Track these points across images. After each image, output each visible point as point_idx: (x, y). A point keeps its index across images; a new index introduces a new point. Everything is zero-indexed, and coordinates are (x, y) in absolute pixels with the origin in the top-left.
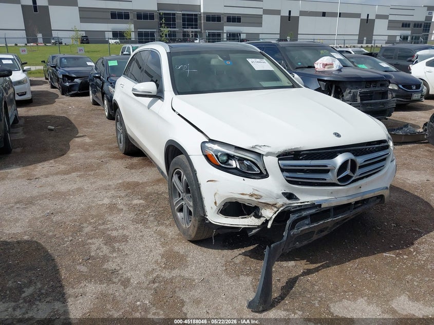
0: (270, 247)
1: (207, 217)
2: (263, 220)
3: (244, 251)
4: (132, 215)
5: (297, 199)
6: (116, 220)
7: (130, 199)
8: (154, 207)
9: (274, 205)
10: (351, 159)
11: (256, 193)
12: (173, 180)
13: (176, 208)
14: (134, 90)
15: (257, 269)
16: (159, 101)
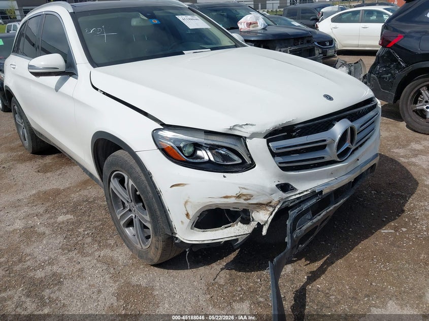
0: (272, 262)
1: (177, 236)
2: (253, 225)
3: (225, 264)
4: (59, 240)
5: (293, 189)
6: (38, 251)
7: (53, 215)
8: (88, 221)
9: (268, 204)
10: (351, 127)
11: (245, 192)
12: (111, 186)
13: (122, 223)
14: (30, 67)
15: (250, 288)
16: (71, 79)
